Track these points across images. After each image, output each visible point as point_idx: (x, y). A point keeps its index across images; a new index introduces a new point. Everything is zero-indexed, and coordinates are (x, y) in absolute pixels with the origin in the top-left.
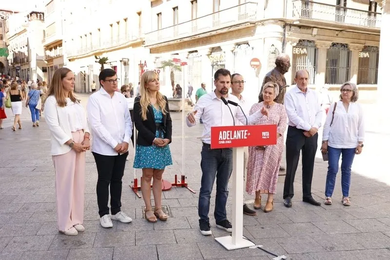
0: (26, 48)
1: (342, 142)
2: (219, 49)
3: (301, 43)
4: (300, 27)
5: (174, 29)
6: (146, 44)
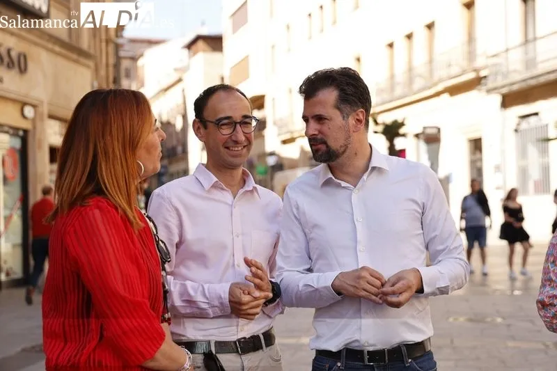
6: (490, 84)
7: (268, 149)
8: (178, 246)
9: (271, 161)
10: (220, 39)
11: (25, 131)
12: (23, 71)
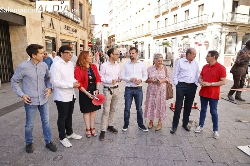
0: (101, 38)
2: (187, 37)
3: (230, 34)
4: (230, 26)
5: (165, 28)
6: (152, 35)
7: (116, 44)
8: (105, 73)
9: (116, 46)
10: (108, 24)
11: (76, 42)
12: (76, 32)
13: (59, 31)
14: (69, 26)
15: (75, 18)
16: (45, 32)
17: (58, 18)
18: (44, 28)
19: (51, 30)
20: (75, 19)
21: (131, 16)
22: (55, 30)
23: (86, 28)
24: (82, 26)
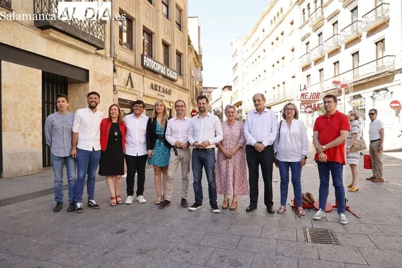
0: (221, 108)
1: (285, 156)
5: (321, 85)
7: (243, 116)
10: (231, 87)
11: (171, 109)
12: (170, 94)
13: (142, 91)
14: (159, 84)
15: (169, 73)
16: (118, 92)
17: (141, 73)
18: (116, 87)
19: (128, 90)
20: (168, 75)
21: (265, 71)
22: (134, 89)
23: (187, 88)
24: (182, 85)
